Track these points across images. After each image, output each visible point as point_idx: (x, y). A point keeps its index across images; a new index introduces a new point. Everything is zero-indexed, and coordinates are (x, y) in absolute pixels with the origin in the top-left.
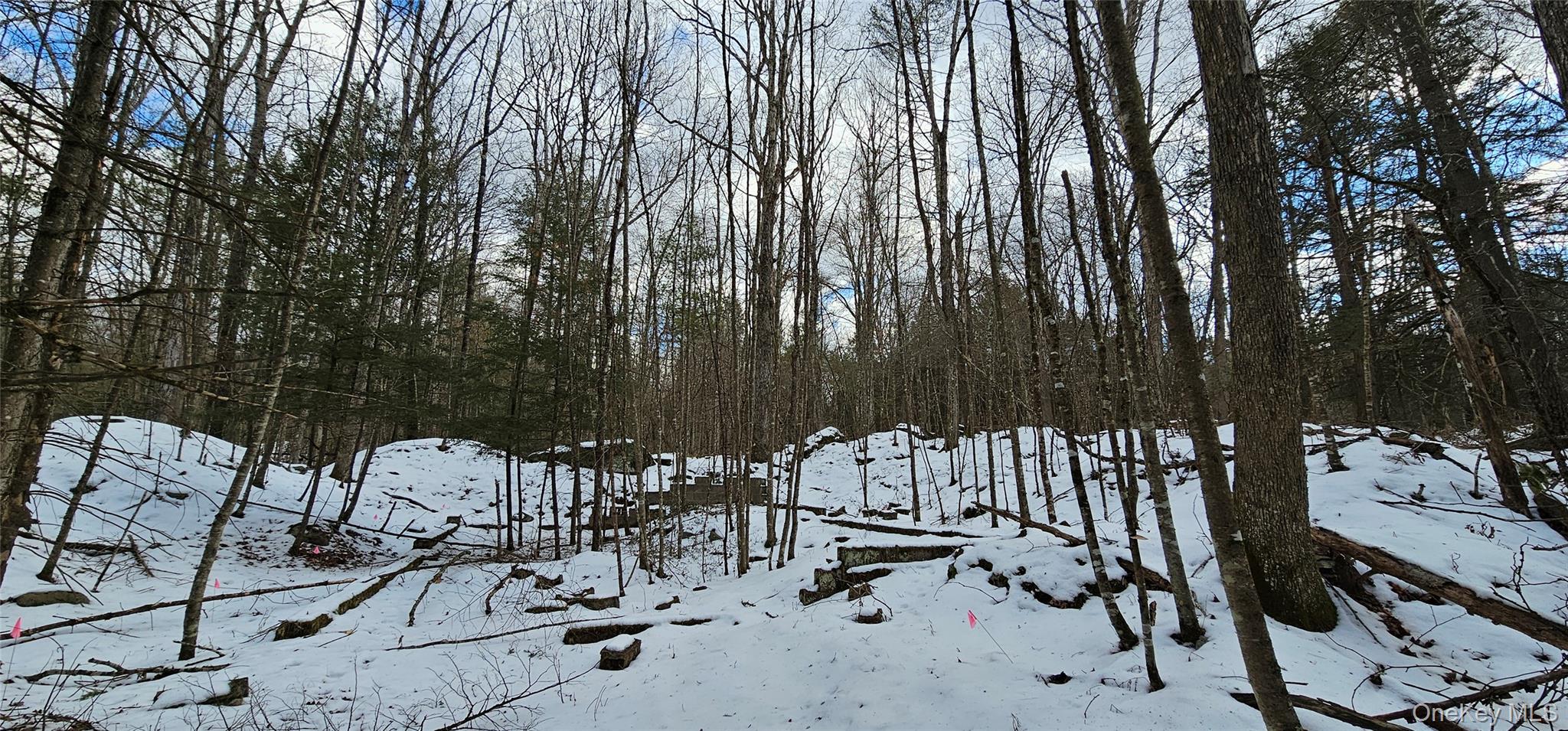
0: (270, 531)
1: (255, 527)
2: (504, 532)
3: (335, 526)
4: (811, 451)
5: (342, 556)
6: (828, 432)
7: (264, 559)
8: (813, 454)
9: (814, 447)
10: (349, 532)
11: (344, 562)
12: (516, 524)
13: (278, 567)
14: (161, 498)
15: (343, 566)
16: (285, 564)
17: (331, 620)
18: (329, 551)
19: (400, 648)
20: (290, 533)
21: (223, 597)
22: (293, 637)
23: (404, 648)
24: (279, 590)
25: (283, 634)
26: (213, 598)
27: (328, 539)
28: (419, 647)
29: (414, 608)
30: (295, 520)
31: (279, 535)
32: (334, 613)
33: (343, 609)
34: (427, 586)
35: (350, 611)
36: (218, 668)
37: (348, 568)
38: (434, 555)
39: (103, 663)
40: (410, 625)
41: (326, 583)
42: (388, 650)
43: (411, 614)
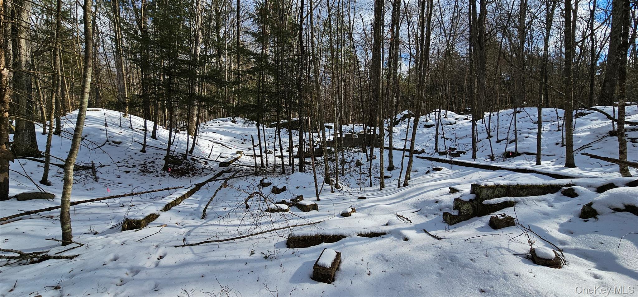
0: (156, 159)
1: (150, 157)
2: (258, 159)
3: (185, 156)
4: (399, 121)
5: (187, 170)
6: (406, 112)
7: (151, 172)
8: (400, 123)
9: (400, 119)
10: (192, 159)
11: (188, 173)
12: (264, 155)
13: (157, 176)
14: (110, 144)
15: (187, 175)
16: (160, 175)
17: (159, 215)
18: (182, 168)
19: (184, 246)
20: (164, 159)
21: (113, 197)
22: (132, 229)
23: (186, 245)
24: (143, 193)
25: (126, 227)
26: (108, 198)
27: (182, 162)
28: (196, 244)
29: (206, 208)
30: (165, 153)
31: (160, 160)
32: (161, 211)
33: (167, 208)
34: (217, 191)
35: (173, 208)
36: (72, 258)
37: (190, 176)
38: (228, 171)
39: (8, 251)
40: (203, 218)
41: (168, 189)
42: (176, 247)
43: (205, 211)
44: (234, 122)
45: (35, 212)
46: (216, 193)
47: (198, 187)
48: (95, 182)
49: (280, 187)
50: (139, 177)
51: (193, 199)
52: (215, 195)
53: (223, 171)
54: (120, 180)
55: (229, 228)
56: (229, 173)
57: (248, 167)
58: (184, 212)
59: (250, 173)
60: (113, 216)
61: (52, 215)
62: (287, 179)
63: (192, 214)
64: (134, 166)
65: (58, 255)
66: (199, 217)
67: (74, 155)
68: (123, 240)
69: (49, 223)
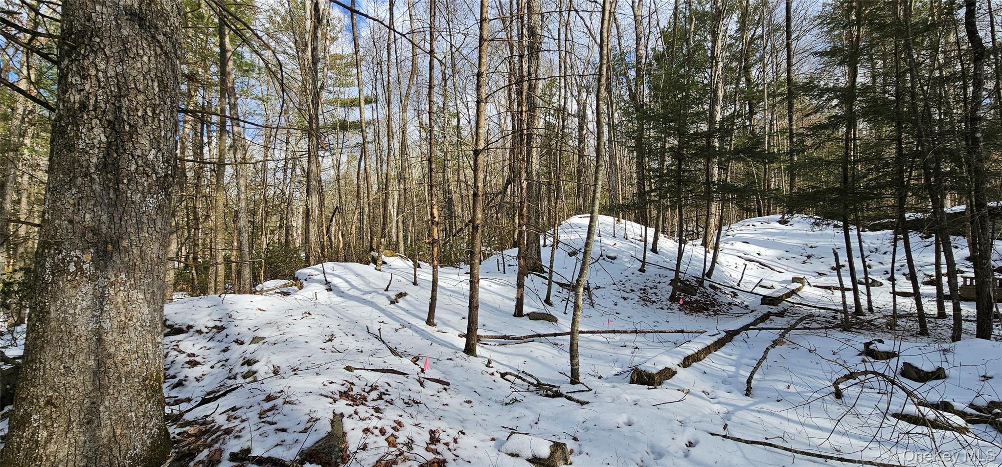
0: (659, 283)
1: (651, 279)
2: (850, 296)
3: (700, 282)
5: (705, 304)
7: (654, 302)
10: (711, 286)
11: (707, 310)
12: (862, 288)
13: (662, 308)
14: (604, 259)
15: (706, 313)
16: (666, 307)
17: (675, 373)
18: (696, 300)
19: (725, 437)
20: (670, 284)
21: (614, 332)
22: (643, 384)
23: (729, 438)
24: (649, 332)
25: (635, 379)
26: (609, 332)
27: (696, 290)
28: (746, 442)
29: (751, 377)
30: (672, 275)
31: (664, 285)
32: (679, 365)
33: (687, 362)
34: (767, 349)
35: (695, 364)
36: (583, 403)
37: (710, 315)
38: (780, 313)
39: (529, 375)
40: (747, 395)
41: (682, 332)
42: (713, 434)
43: (749, 382)
44: (783, 222)
45: (545, 335)
46: (766, 352)
47: (730, 335)
48: (591, 307)
49: (927, 367)
50: (639, 307)
51: (723, 355)
52: (764, 357)
53: (769, 312)
54: (617, 309)
55: (808, 430)
56: (782, 317)
57: (822, 311)
58: (713, 375)
59: (829, 322)
60: (616, 358)
61: (557, 342)
62: (945, 351)
63: (727, 381)
64: (632, 291)
65: (569, 395)
66: (739, 390)
67: (584, 275)
68: (635, 397)
69: (554, 351)
